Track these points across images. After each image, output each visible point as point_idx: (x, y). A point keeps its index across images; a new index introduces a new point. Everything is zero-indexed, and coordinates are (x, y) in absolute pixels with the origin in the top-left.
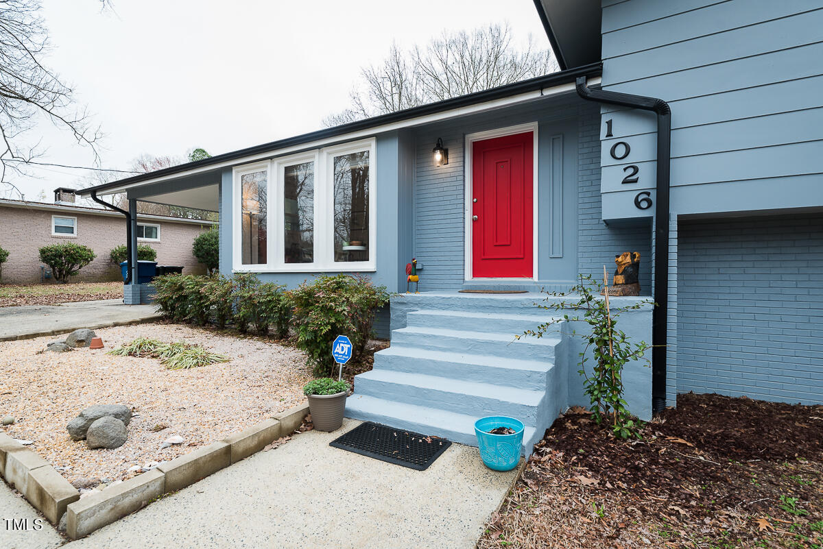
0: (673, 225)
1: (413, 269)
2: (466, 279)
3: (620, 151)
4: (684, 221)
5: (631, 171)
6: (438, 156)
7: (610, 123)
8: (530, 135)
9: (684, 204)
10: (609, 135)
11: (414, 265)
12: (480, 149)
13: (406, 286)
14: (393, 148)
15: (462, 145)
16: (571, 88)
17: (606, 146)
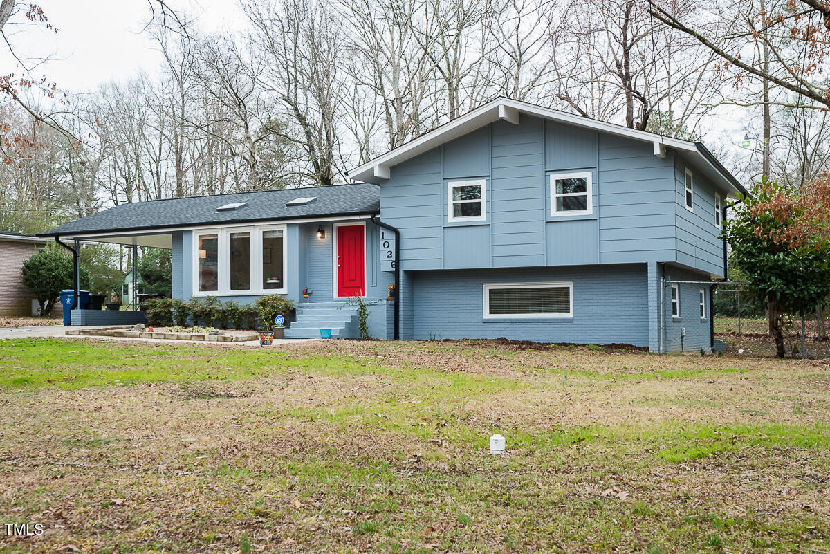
0: (401, 274)
1: (305, 292)
2: (334, 297)
3: (386, 245)
4: (406, 272)
5: (390, 253)
6: (319, 235)
7: (383, 233)
8: (363, 226)
9: (406, 266)
10: (383, 238)
11: (307, 290)
12: (341, 230)
13: (303, 300)
14: (296, 231)
15: (331, 229)
16: (370, 217)
17: (382, 242)
